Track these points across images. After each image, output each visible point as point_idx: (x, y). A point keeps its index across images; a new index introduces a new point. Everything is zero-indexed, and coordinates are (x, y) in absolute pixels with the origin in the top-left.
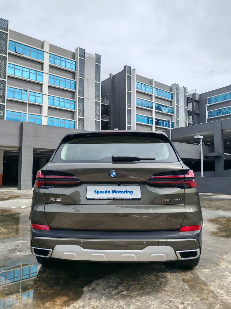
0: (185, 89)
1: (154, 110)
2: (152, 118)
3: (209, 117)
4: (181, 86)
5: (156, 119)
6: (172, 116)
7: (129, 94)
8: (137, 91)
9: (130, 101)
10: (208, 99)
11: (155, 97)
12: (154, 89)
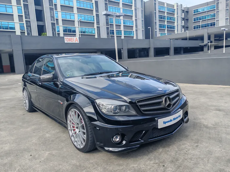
0: (181, 5)
1: (166, 20)
2: (166, 25)
3: (194, 21)
4: (179, 4)
5: (167, 25)
6: (174, 22)
7: (155, 13)
8: (159, 11)
9: (156, 17)
10: (194, 10)
11: (167, 12)
12: (166, 8)
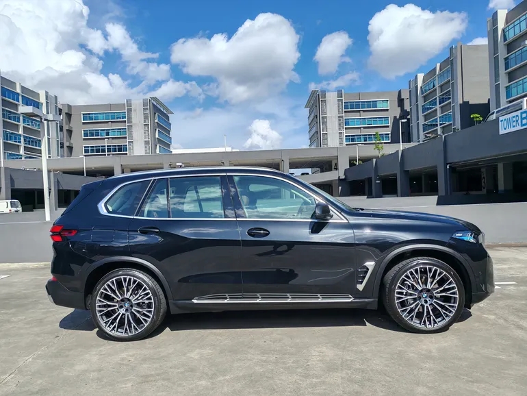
0: (56, 97)
1: (21, 124)
3: (84, 136)
4: (51, 94)
5: (24, 137)
10: (83, 114)
12: (20, 96)
